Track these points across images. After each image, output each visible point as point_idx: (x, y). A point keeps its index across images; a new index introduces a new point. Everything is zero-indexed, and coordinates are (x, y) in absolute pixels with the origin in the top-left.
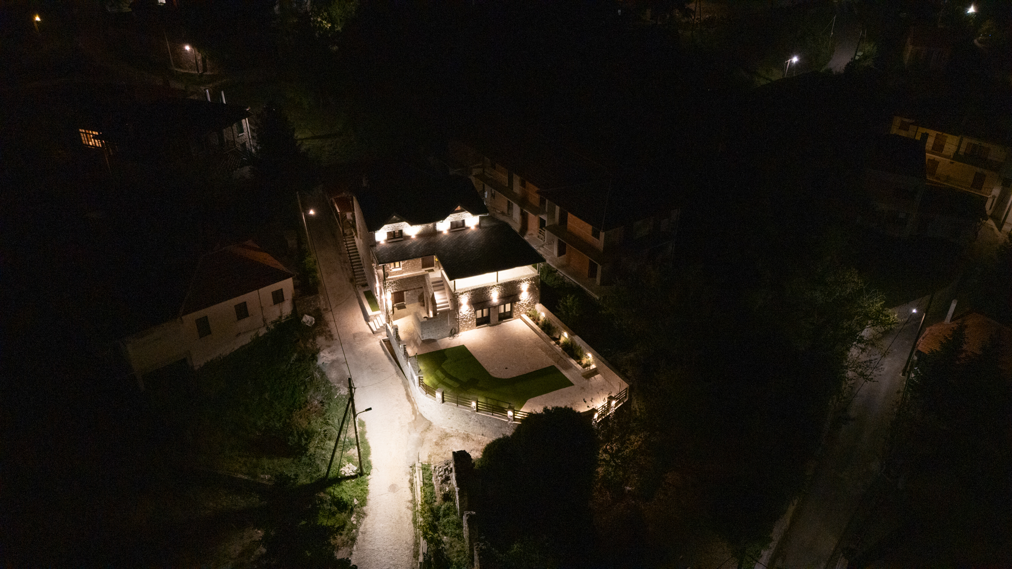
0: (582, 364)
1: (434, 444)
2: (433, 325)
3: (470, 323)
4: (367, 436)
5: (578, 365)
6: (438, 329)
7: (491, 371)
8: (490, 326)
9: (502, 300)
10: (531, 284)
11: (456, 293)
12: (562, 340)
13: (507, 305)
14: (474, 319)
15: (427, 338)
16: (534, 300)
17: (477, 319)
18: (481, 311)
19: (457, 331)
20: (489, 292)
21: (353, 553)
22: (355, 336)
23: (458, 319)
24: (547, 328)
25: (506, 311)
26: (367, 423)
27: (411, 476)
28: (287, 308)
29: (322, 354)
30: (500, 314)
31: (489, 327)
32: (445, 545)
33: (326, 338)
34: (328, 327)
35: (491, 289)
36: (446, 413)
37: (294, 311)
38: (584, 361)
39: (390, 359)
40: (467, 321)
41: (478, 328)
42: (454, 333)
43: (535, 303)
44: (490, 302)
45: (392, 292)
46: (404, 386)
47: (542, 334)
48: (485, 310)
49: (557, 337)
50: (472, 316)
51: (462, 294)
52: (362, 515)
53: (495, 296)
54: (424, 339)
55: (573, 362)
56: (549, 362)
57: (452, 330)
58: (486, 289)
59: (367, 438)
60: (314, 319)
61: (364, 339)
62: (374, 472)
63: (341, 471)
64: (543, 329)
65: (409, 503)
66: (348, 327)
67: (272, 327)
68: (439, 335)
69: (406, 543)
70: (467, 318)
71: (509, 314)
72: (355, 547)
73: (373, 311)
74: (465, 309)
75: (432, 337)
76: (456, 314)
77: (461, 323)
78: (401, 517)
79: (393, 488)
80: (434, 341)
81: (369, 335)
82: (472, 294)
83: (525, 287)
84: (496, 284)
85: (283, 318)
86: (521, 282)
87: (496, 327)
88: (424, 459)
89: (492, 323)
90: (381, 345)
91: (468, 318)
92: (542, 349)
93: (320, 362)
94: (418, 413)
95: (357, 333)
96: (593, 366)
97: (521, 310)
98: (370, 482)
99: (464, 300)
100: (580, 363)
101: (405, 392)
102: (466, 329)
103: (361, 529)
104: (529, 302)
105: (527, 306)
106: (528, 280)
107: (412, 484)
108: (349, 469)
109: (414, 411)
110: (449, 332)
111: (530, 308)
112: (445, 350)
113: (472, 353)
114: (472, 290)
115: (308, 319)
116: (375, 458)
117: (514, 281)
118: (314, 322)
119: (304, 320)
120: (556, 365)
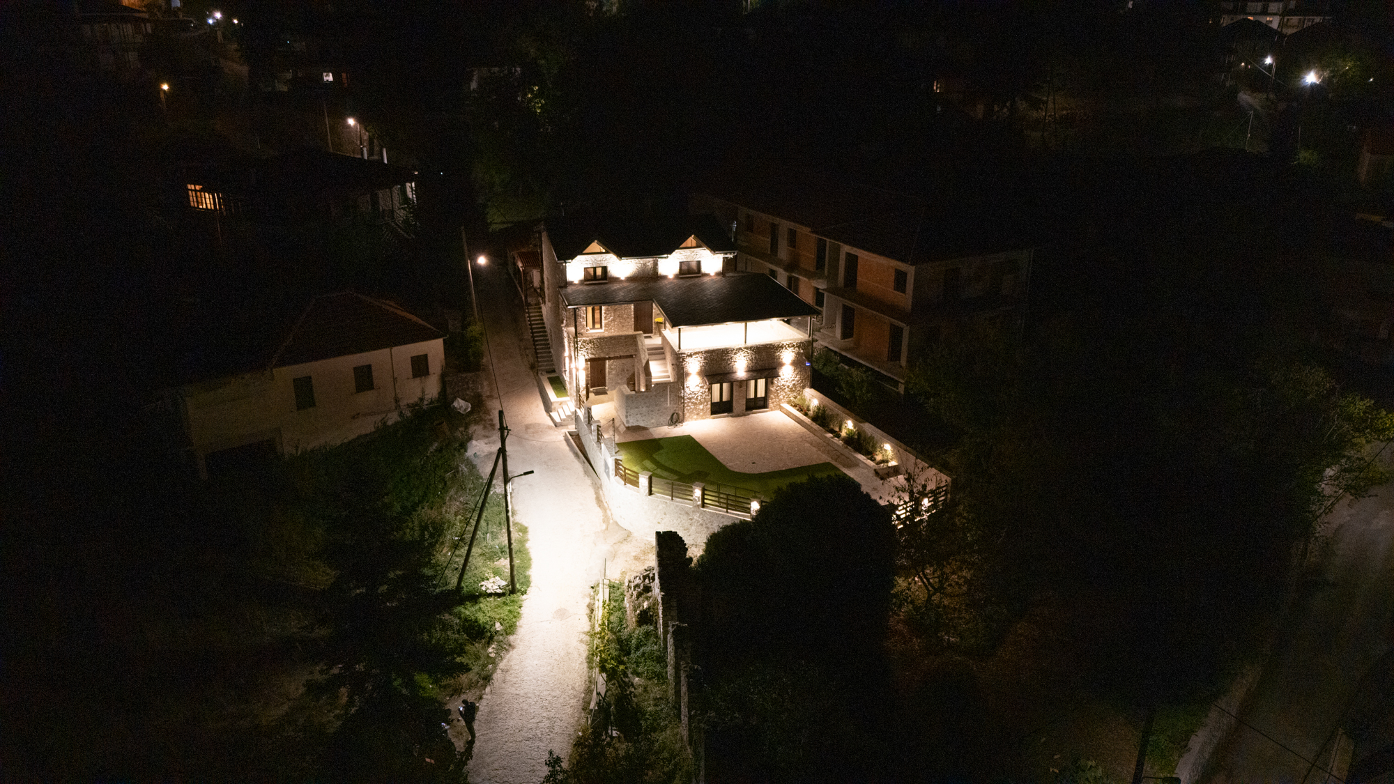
0: (875, 459)
1: (632, 558)
2: (645, 403)
3: (701, 407)
4: (528, 545)
5: (869, 461)
6: (652, 411)
7: (730, 464)
8: (732, 416)
9: (751, 373)
10: (798, 353)
11: (682, 354)
12: (844, 434)
13: (759, 381)
14: (707, 402)
15: (634, 425)
16: (802, 382)
17: (713, 405)
18: (719, 385)
19: (681, 418)
20: (731, 358)
21: (484, 696)
22: (527, 427)
23: (684, 398)
24: (821, 419)
25: (759, 396)
26: (530, 530)
27: (591, 599)
28: (432, 388)
29: (474, 442)
30: (748, 401)
31: (730, 418)
32: (635, 689)
33: (485, 427)
34: (490, 415)
35: (736, 353)
36: (655, 512)
37: (443, 393)
38: (879, 457)
39: (576, 455)
40: (696, 403)
41: (714, 418)
42: (676, 420)
43: (803, 387)
44: (733, 375)
45: (587, 357)
46: (595, 488)
47: (813, 426)
48: (725, 386)
49: (837, 429)
50: (704, 396)
51: (690, 356)
52: (506, 647)
53: (741, 367)
54: (630, 425)
55: (861, 457)
56: (825, 458)
57: (673, 415)
58: (728, 353)
59: (528, 547)
60: (470, 405)
61: (541, 431)
62: (532, 591)
63: (482, 586)
64: (815, 419)
65: (584, 635)
66: (520, 417)
67: (408, 413)
68: (653, 421)
69: (573, 688)
70: (697, 398)
71: (762, 403)
72: (488, 689)
73: (558, 397)
74: (694, 383)
75: (642, 424)
76: (680, 389)
77: (688, 406)
78: (568, 653)
79: (562, 614)
80: (644, 429)
81: (549, 428)
82: (705, 359)
83: (787, 356)
84: (742, 345)
85: (426, 403)
86: (782, 347)
87: (742, 418)
88: (614, 575)
89: (735, 411)
90: (567, 440)
91: (699, 398)
92: (811, 445)
93: (470, 453)
94: (611, 521)
95: (531, 425)
96: (893, 463)
97: (781, 397)
98: (525, 604)
99: (694, 366)
100: (873, 459)
101: (595, 496)
102: (695, 417)
103: (502, 665)
104: (794, 384)
105: (791, 390)
106: (793, 346)
107: (592, 611)
108: (494, 584)
109: (606, 519)
110: (669, 418)
111: (795, 394)
112: (660, 439)
113: (702, 444)
114: (706, 352)
115: (461, 404)
116: (536, 573)
117: (771, 345)
118: (469, 409)
119: (455, 404)
120: (833, 463)
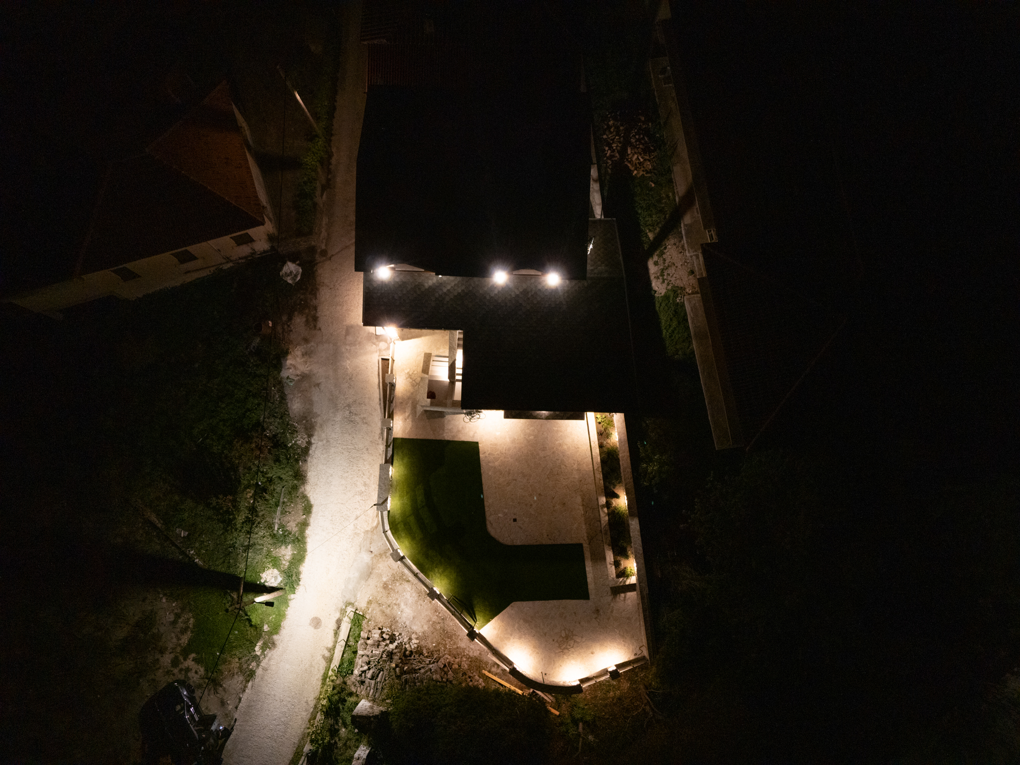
0: (618, 566)
12: (616, 504)
22: (348, 331)
24: (609, 463)
28: (261, 246)
29: (290, 360)
34: (316, 299)
38: (623, 564)
49: (613, 493)
52: (270, 645)
55: (610, 556)
56: (580, 535)
59: (306, 535)
60: (301, 270)
62: (300, 590)
63: (261, 576)
65: (327, 651)
66: (345, 307)
67: (242, 261)
69: (307, 702)
72: (250, 684)
78: (311, 666)
79: (316, 623)
85: (258, 254)
92: (583, 500)
93: (284, 374)
95: (352, 326)
96: (631, 580)
98: (291, 603)
103: (263, 664)
107: (339, 628)
108: (271, 577)
112: (449, 442)
115: (290, 271)
120: (586, 548)
